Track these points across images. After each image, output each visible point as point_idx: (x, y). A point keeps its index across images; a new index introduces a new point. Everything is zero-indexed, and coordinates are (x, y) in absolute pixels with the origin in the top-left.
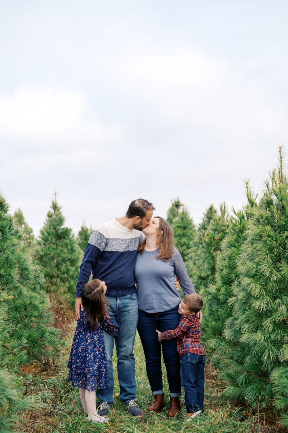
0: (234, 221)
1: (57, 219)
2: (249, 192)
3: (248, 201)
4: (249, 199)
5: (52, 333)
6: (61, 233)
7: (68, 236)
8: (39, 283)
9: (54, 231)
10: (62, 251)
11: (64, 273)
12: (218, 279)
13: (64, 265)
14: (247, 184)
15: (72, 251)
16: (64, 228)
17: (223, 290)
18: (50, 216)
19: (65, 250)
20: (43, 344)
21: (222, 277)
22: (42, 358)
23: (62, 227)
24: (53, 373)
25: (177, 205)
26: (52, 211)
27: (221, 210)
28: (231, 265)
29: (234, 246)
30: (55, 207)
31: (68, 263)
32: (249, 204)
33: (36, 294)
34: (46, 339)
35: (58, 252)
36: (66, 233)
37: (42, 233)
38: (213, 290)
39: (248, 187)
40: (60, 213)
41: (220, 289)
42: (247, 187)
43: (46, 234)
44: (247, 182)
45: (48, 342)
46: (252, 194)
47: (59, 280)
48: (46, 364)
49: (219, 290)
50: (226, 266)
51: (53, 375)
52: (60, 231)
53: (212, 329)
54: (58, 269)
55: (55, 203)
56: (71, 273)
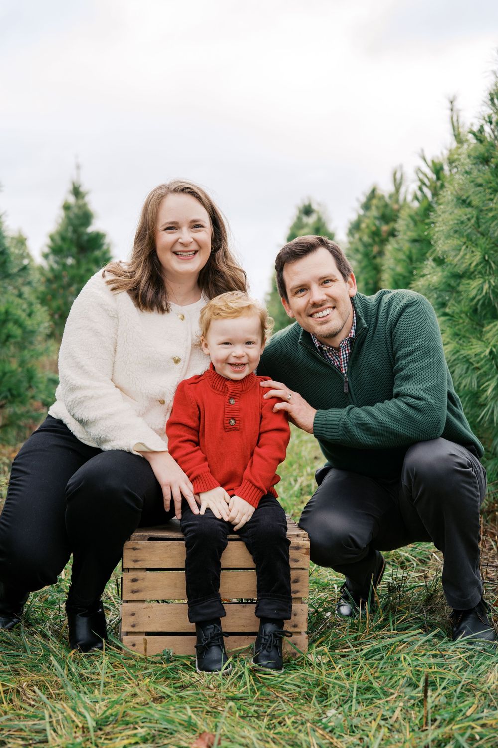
2: (455, 119)
3: (454, 137)
4: (455, 136)
14: (451, 102)
25: (308, 211)
27: (395, 179)
32: (455, 144)
39: (454, 109)
42: (452, 110)
44: (451, 99)
46: (460, 124)
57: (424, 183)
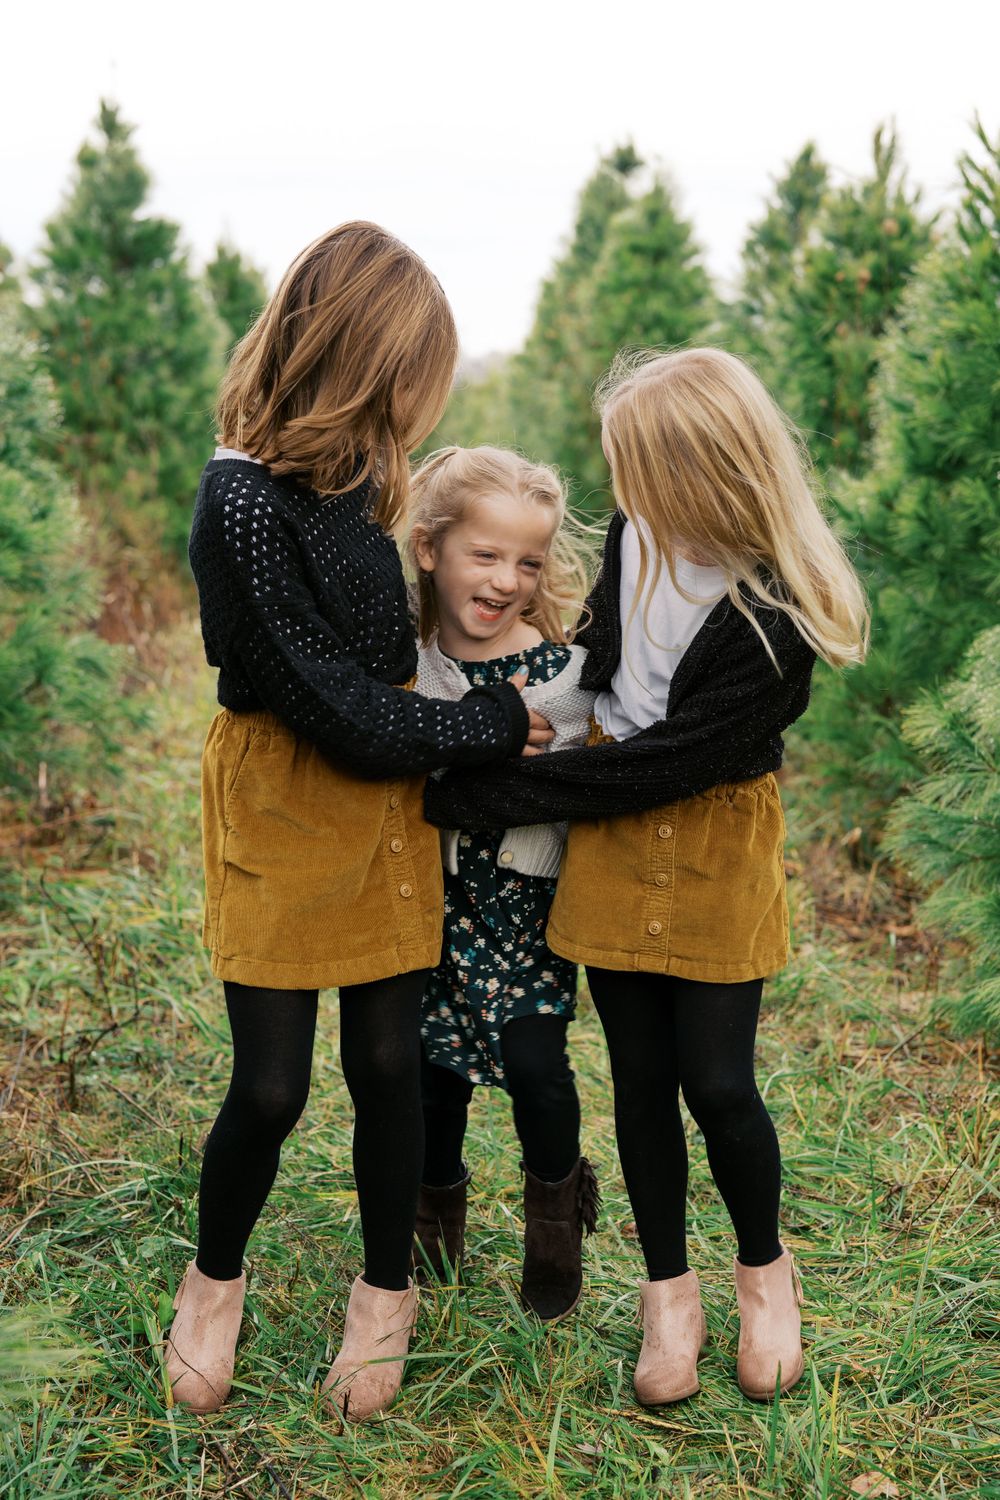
0: (976, 179)
1: (120, 176)
5: (89, 665)
6: (139, 240)
7: (165, 254)
8: (30, 425)
9: (106, 231)
10: (139, 314)
11: (141, 413)
12: (886, 450)
13: (146, 379)
15: (183, 317)
16: (145, 223)
17: (908, 503)
18: (87, 160)
19: (153, 310)
20: (46, 717)
21: (911, 443)
22: (36, 778)
23: (141, 214)
24: (86, 857)
25: (625, 163)
26: (98, 141)
27: (878, 149)
28: (958, 385)
29: (976, 295)
30: (110, 123)
31: (164, 371)
33: (14, 475)
34: (60, 689)
35: (122, 316)
36: (158, 239)
37: (53, 233)
38: (862, 501)
40: (130, 154)
41: (896, 495)
43: (68, 239)
45: (70, 705)
47: (121, 439)
48: (53, 813)
49: (888, 502)
50: (932, 389)
51: (90, 863)
52: (130, 233)
53: (849, 683)
54: (123, 395)
55: (109, 106)
56: (175, 411)
57: (981, 196)
